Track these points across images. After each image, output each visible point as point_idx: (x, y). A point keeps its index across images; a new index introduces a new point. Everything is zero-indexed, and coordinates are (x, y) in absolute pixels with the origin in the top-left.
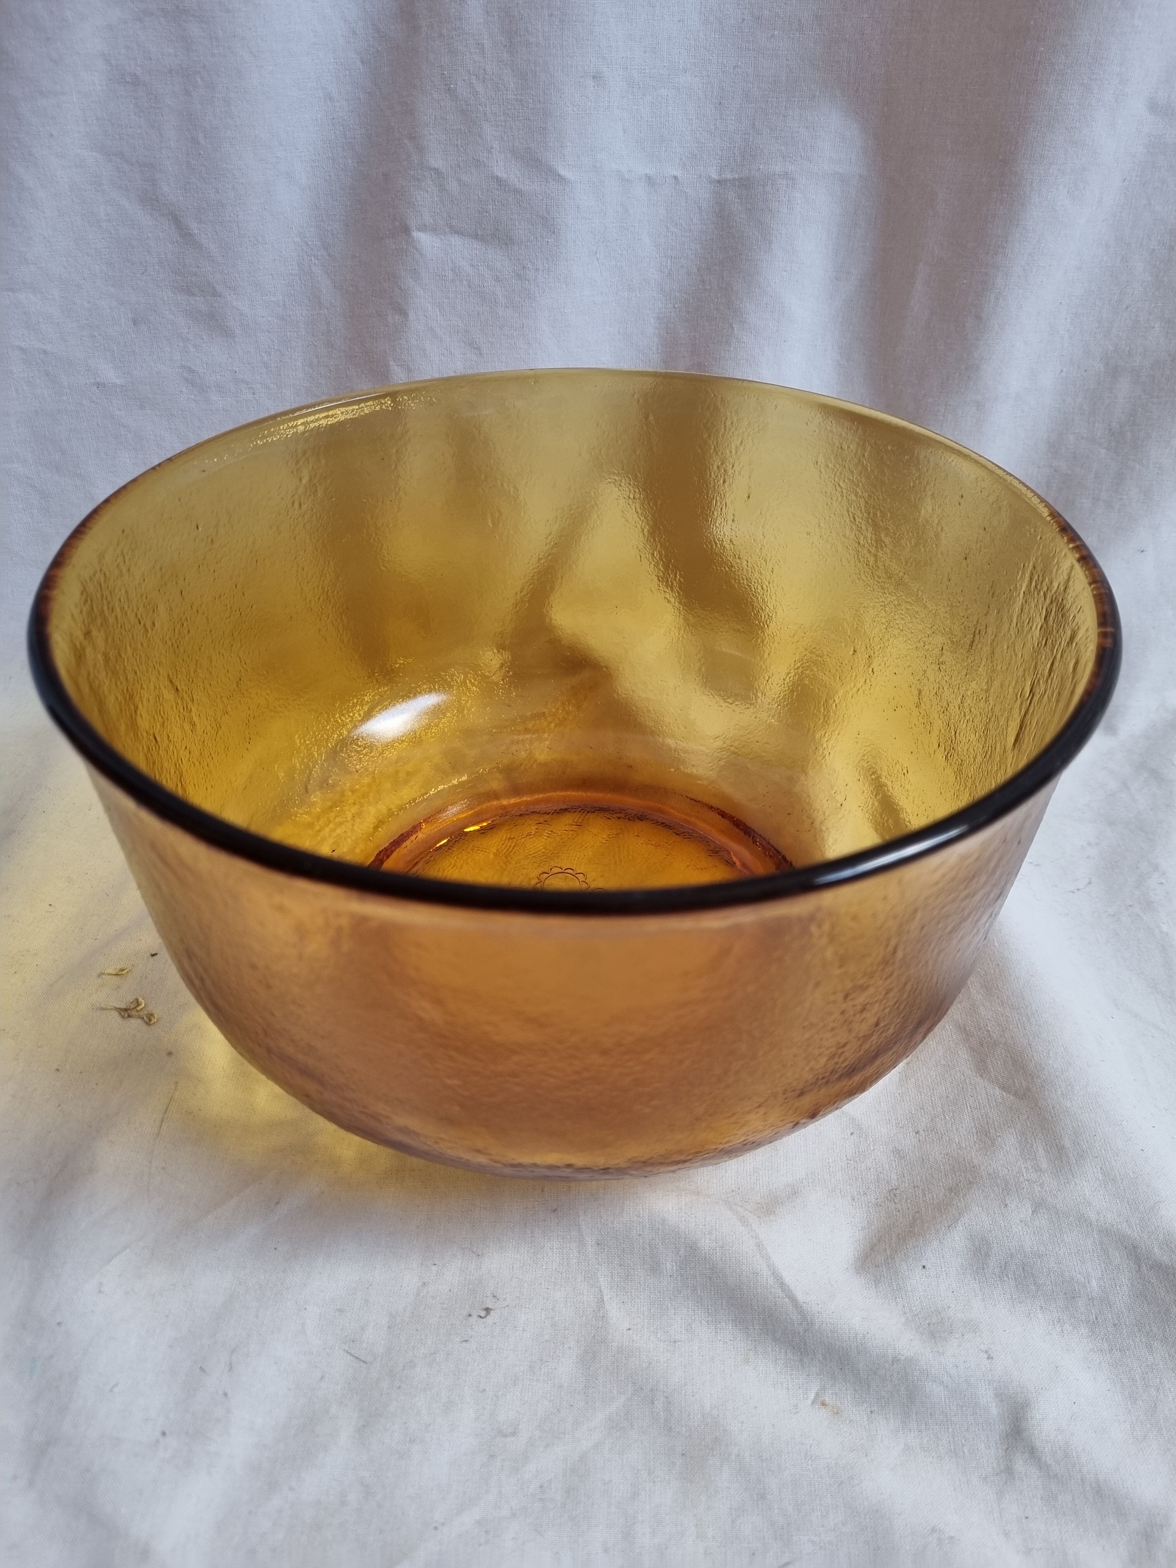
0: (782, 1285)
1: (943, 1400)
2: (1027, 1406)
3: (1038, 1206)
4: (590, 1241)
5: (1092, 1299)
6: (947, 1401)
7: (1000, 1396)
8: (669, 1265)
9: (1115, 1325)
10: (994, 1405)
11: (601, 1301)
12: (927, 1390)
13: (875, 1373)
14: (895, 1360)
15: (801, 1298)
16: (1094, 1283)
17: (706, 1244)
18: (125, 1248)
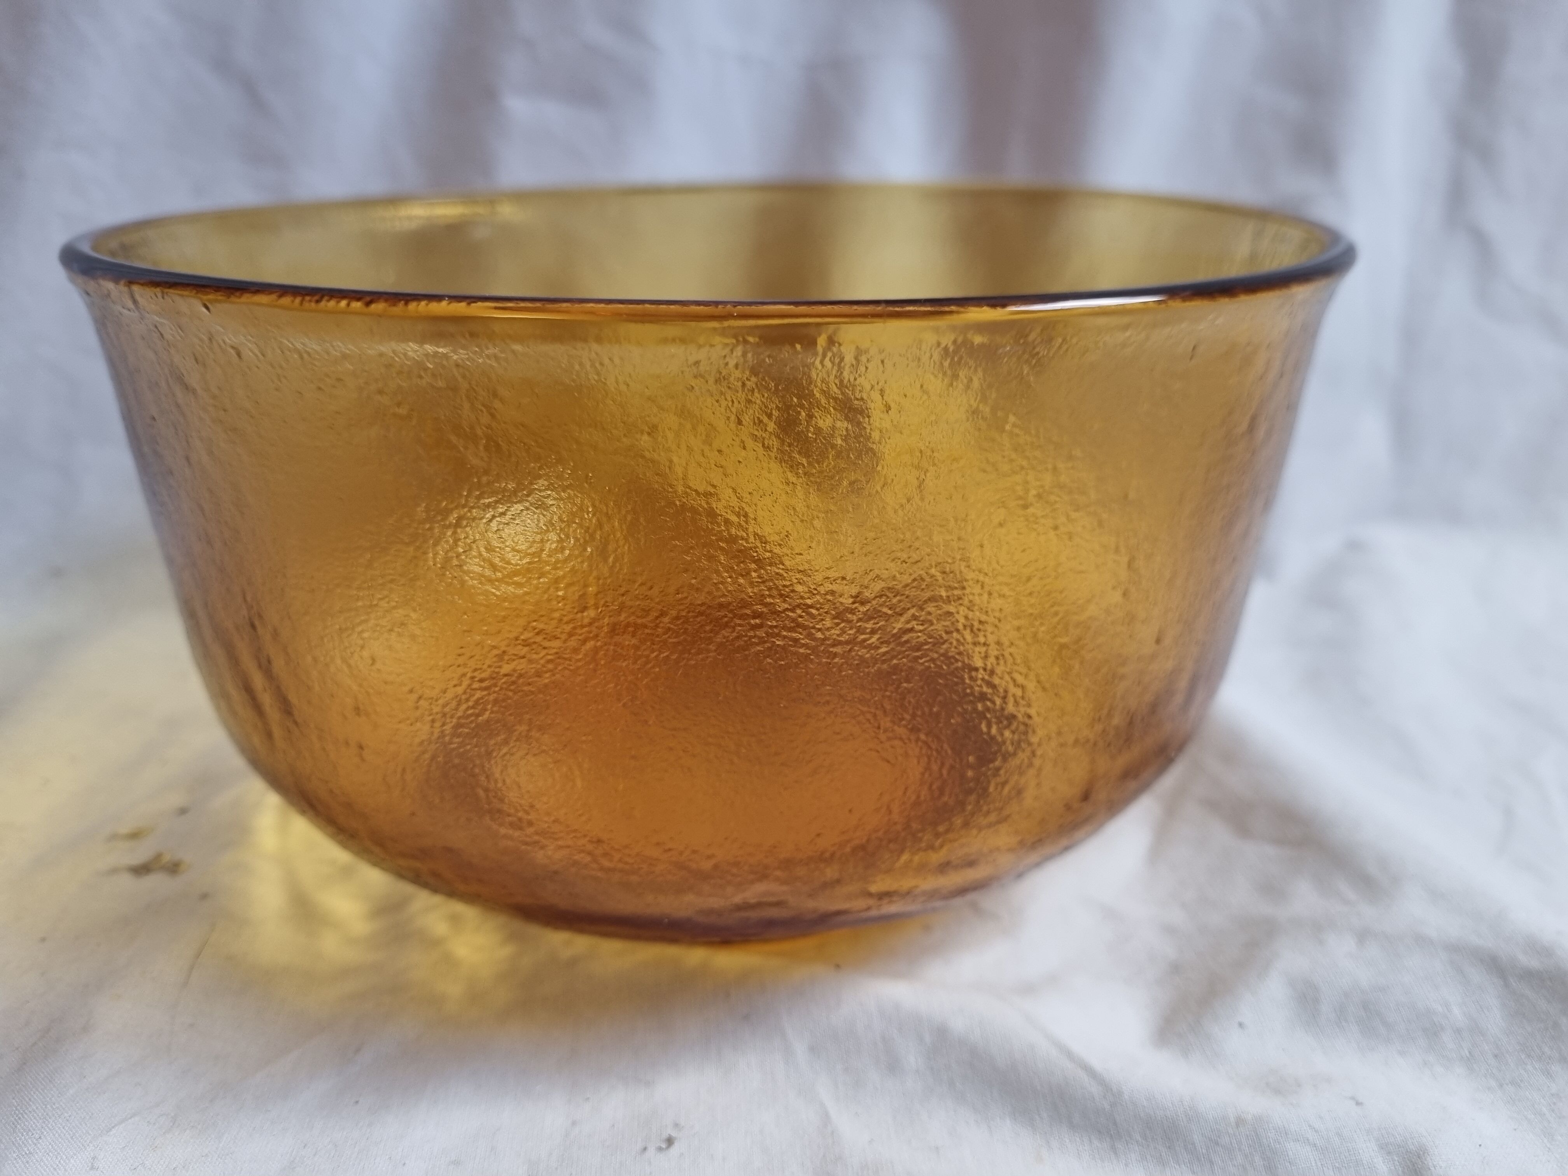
0: (1069, 1055)
1: (1314, 1164)
2: (1424, 1154)
3: (1363, 936)
4: (800, 1048)
5: (1458, 1031)
6: (1319, 1164)
7: (1386, 1148)
8: (912, 1058)
9: (1496, 1056)
10: (1380, 1159)
11: (826, 1119)
12: (1290, 1153)
13: (1217, 1144)
14: (1240, 1121)
15: (1097, 1064)
16: (1456, 1011)
17: (958, 1025)
18: (133, 1115)
